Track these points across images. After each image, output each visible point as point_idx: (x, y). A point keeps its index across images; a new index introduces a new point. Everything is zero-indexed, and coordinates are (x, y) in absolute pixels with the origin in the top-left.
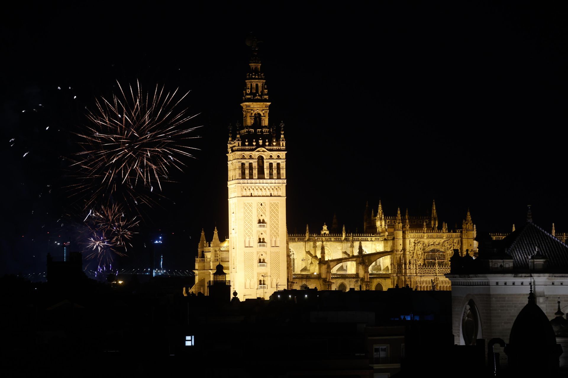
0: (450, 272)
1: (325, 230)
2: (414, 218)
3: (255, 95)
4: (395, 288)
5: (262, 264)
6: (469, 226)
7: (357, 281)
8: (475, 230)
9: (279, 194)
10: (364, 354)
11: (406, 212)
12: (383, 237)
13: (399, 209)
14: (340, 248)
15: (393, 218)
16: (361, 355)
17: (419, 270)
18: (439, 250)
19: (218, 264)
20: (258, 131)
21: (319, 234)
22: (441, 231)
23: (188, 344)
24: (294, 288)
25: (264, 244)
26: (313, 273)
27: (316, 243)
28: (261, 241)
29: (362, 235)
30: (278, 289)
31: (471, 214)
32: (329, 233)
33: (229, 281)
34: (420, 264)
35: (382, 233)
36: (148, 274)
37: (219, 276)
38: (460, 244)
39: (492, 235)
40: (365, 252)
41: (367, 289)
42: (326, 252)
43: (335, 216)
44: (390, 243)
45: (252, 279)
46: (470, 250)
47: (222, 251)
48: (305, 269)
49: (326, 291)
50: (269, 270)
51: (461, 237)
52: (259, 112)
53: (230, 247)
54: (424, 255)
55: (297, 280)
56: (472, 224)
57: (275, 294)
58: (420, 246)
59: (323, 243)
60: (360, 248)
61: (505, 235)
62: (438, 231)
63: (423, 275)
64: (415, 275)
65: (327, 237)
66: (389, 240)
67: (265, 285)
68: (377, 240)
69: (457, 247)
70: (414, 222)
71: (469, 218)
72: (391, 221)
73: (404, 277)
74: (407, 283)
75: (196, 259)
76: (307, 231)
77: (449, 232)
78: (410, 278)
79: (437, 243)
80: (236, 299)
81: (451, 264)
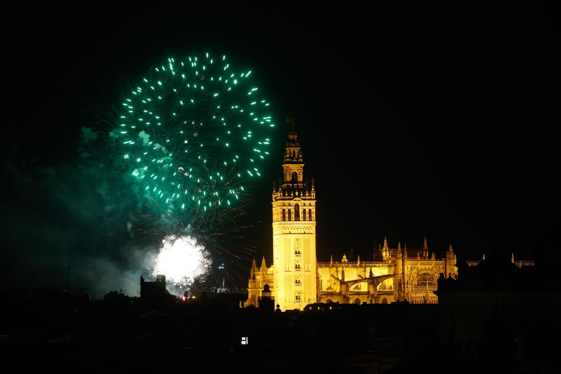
0: (437, 290)
1: (345, 259)
2: (411, 250)
3: (292, 159)
4: (396, 301)
5: (298, 284)
6: (451, 255)
7: (368, 297)
8: (455, 259)
9: (310, 232)
10: (374, 351)
11: (405, 245)
12: (388, 264)
13: (399, 243)
14: (355, 272)
15: (395, 250)
16: (372, 351)
17: (414, 288)
18: (429, 274)
19: (265, 284)
20: (295, 185)
21: (340, 261)
22: (430, 259)
23: (243, 343)
24: (322, 302)
25: (299, 269)
26: (336, 291)
27: (338, 269)
28: (297, 267)
29: (372, 262)
30: (310, 303)
31: (452, 247)
32: (348, 261)
33: (273, 296)
34: (415, 284)
35: (387, 261)
36: (214, 291)
37: (266, 293)
38: (445, 270)
39: (468, 262)
40: (374, 275)
41: (376, 303)
42: (345, 275)
43: (352, 249)
44: (393, 269)
45: (291, 295)
46: (452, 274)
47: (268, 274)
48: (330, 288)
49: (346, 304)
50: (304, 289)
51: (445, 264)
52: (295, 171)
53: (274, 271)
54: (418, 277)
55: (324, 296)
56: (453, 254)
57: (308, 306)
58: (415, 271)
59: (343, 268)
60: (371, 272)
61: (478, 262)
62: (428, 260)
63: (417, 292)
64: (411, 292)
65: (346, 264)
66: (392, 266)
67: (300, 299)
68: (384, 266)
69: (442, 271)
70: (411, 252)
71: (451, 249)
72: (394, 252)
73: (404, 294)
74: (405, 298)
75: (249, 280)
76: (332, 259)
77: (437, 260)
78: (408, 294)
79: (428, 268)
80: (279, 310)
81: (438, 284)
